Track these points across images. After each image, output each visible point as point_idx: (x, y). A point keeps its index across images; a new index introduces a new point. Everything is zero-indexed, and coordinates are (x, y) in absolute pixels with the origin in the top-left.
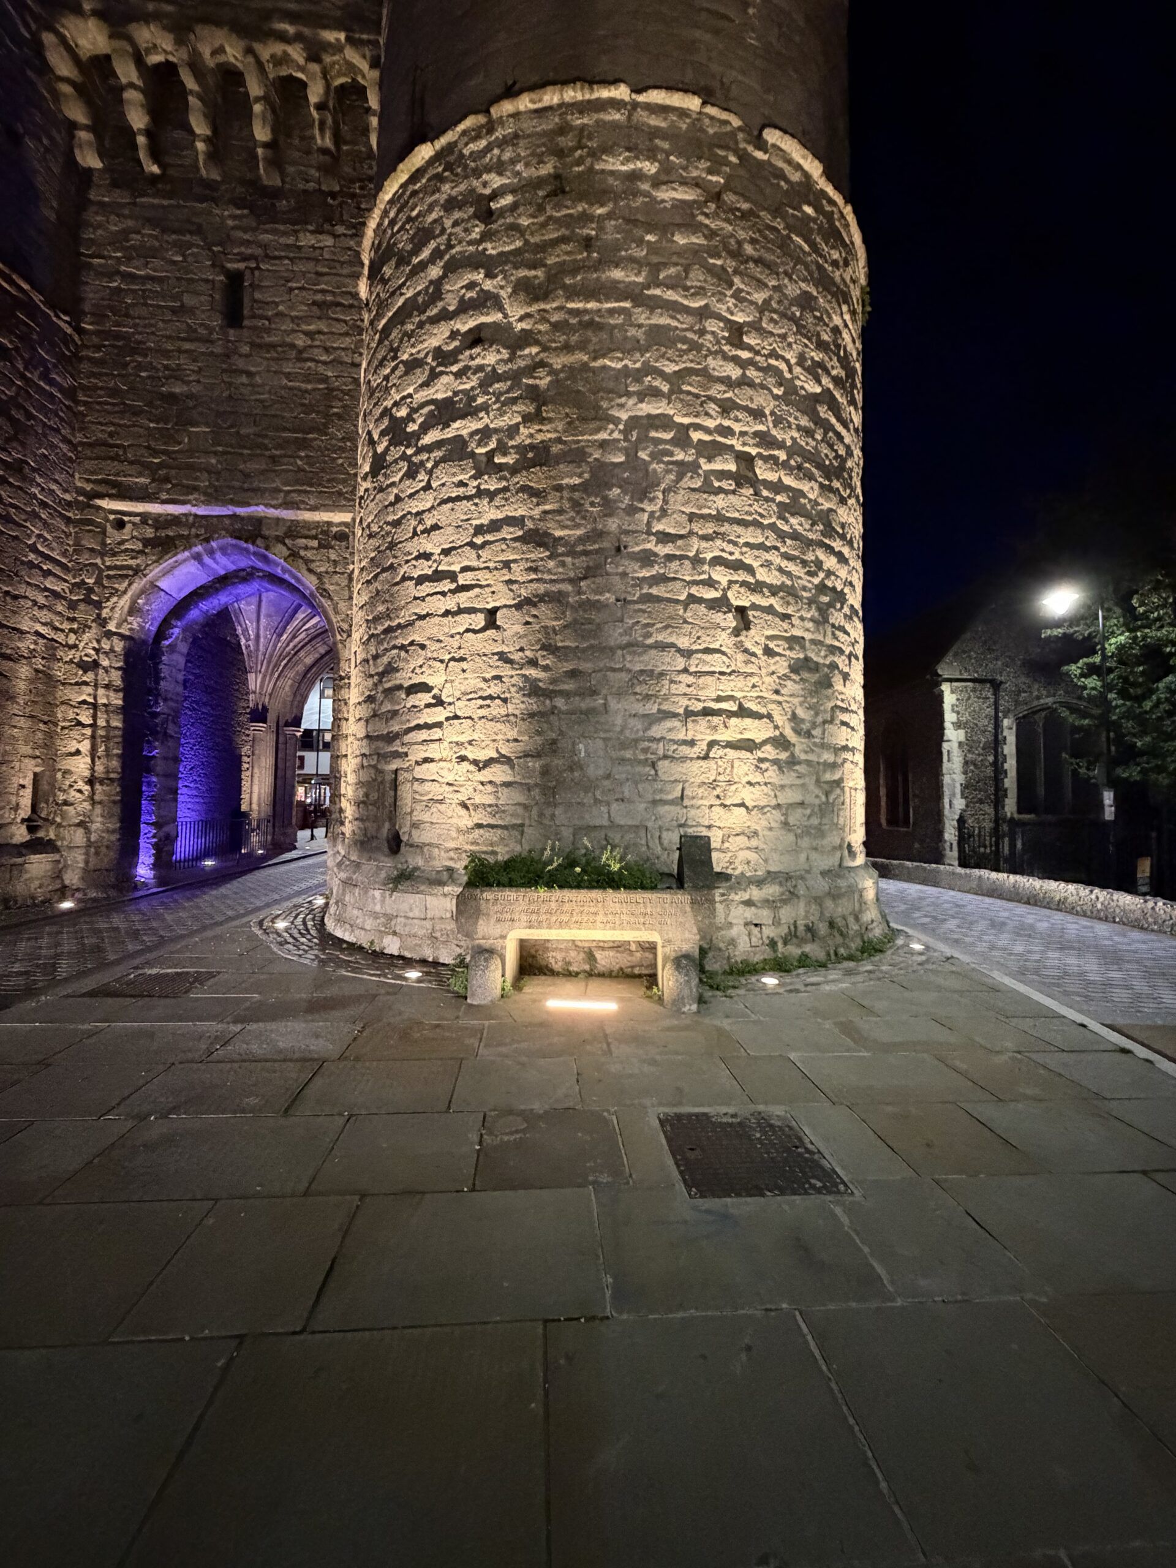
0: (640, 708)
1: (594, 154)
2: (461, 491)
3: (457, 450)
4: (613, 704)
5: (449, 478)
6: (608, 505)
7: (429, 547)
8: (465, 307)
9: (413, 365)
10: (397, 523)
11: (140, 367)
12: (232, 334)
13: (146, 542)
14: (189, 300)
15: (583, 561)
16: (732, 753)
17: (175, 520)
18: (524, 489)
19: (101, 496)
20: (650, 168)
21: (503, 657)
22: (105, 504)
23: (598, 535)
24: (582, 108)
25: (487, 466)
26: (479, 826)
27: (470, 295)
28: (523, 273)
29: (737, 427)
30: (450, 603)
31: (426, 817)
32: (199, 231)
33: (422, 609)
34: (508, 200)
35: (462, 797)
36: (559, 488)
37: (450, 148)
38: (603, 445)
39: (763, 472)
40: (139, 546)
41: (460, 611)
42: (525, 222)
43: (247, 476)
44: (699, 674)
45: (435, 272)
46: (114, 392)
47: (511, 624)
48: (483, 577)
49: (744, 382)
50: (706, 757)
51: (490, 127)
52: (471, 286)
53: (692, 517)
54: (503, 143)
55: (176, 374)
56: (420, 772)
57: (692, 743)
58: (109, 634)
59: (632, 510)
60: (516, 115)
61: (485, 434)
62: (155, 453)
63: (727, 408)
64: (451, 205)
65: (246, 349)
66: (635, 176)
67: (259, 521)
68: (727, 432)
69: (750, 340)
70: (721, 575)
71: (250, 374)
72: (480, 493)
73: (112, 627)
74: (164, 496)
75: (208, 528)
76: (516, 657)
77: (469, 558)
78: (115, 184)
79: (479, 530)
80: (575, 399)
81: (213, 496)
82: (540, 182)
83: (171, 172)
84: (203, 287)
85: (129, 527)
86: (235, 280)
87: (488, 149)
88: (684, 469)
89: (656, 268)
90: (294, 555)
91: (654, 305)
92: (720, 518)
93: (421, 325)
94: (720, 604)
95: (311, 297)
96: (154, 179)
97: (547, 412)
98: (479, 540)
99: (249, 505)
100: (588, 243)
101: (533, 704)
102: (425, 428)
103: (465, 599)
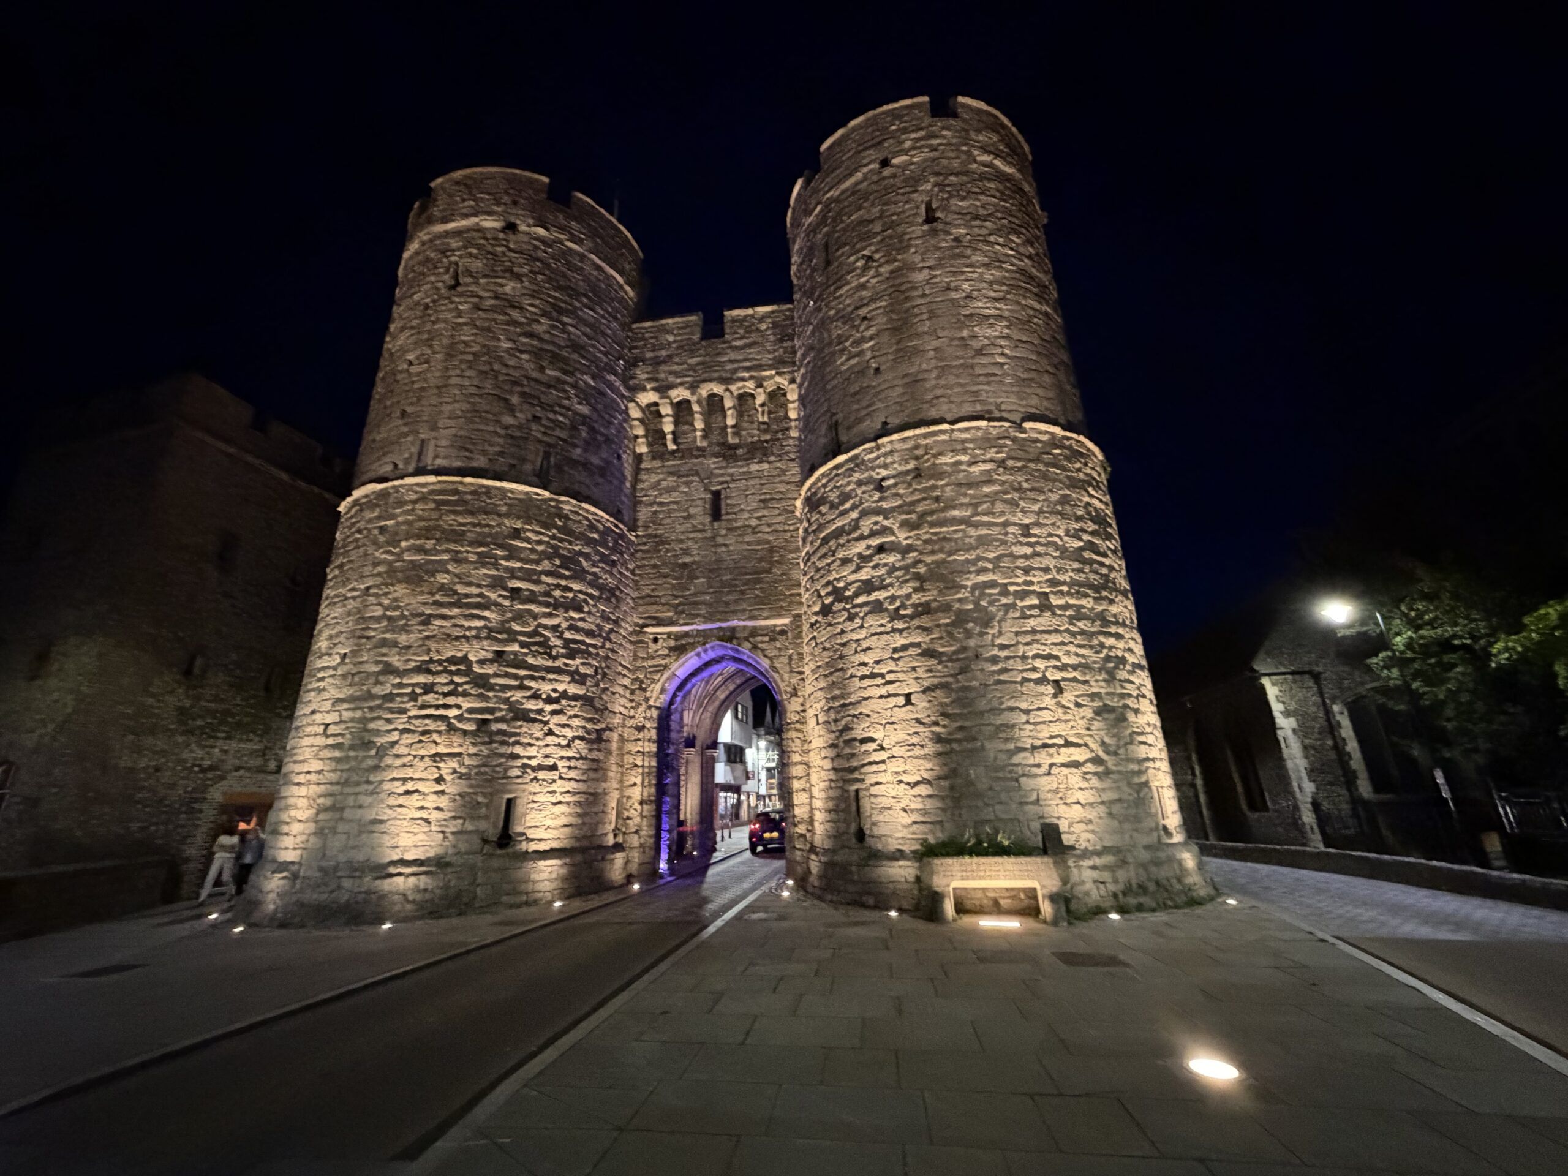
0: (1002, 746)
1: (935, 456)
2: (882, 629)
3: (877, 607)
4: (988, 745)
5: (874, 622)
6: (969, 634)
7: (866, 660)
8: (873, 534)
9: (845, 561)
10: (844, 645)
11: (668, 551)
12: (716, 525)
13: (671, 649)
14: (692, 511)
15: (957, 665)
16: (1065, 771)
17: (686, 634)
18: (919, 627)
19: (647, 626)
20: (964, 458)
21: (918, 721)
22: (649, 630)
23: (964, 649)
24: (925, 436)
25: (895, 616)
26: (915, 823)
27: (875, 528)
28: (904, 517)
29: (1035, 580)
30: (883, 691)
31: (881, 818)
32: (697, 474)
33: (865, 694)
34: (891, 481)
35: (903, 805)
36: (938, 626)
37: (856, 456)
38: (960, 600)
39: (1055, 601)
40: (666, 652)
41: (889, 696)
42: (902, 491)
43: (727, 604)
44: (1035, 724)
45: (854, 515)
46: (655, 566)
47: (921, 702)
48: (901, 676)
49: (1037, 554)
50: (1049, 774)
51: (878, 448)
52: (876, 523)
53: (1017, 634)
54: (885, 455)
55: (686, 552)
56: (874, 790)
57: (1038, 766)
58: (650, 707)
59: (982, 634)
60: (891, 442)
61: (893, 598)
62: (676, 597)
63: (1027, 571)
64: (860, 483)
65: (723, 532)
66: (959, 463)
67: (733, 629)
68: (1031, 583)
69: (1035, 531)
70: (1040, 664)
71: (726, 545)
72: (894, 630)
73: (651, 703)
74: (681, 622)
75: (704, 637)
76: (926, 720)
77: (892, 666)
78: (654, 458)
79: (895, 650)
80: (942, 578)
81: (708, 619)
82: (908, 472)
83: (682, 446)
84: (699, 503)
85: (661, 641)
86: (717, 495)
87: (878, 457)
88: (1008, 607)
89: (976, 506)
90: (755, 647)
91: (977, 525)
92: (1034, 632)
93: (849, 541)
94: (1043, 680)
95: (758, 498)
96: (674, 451)
97: (926, 586)
98: (896, 656)
99: (727, 620)
100: (937, 499)
101: (939, 748)
102: (857, 595)
103: (891, 689)
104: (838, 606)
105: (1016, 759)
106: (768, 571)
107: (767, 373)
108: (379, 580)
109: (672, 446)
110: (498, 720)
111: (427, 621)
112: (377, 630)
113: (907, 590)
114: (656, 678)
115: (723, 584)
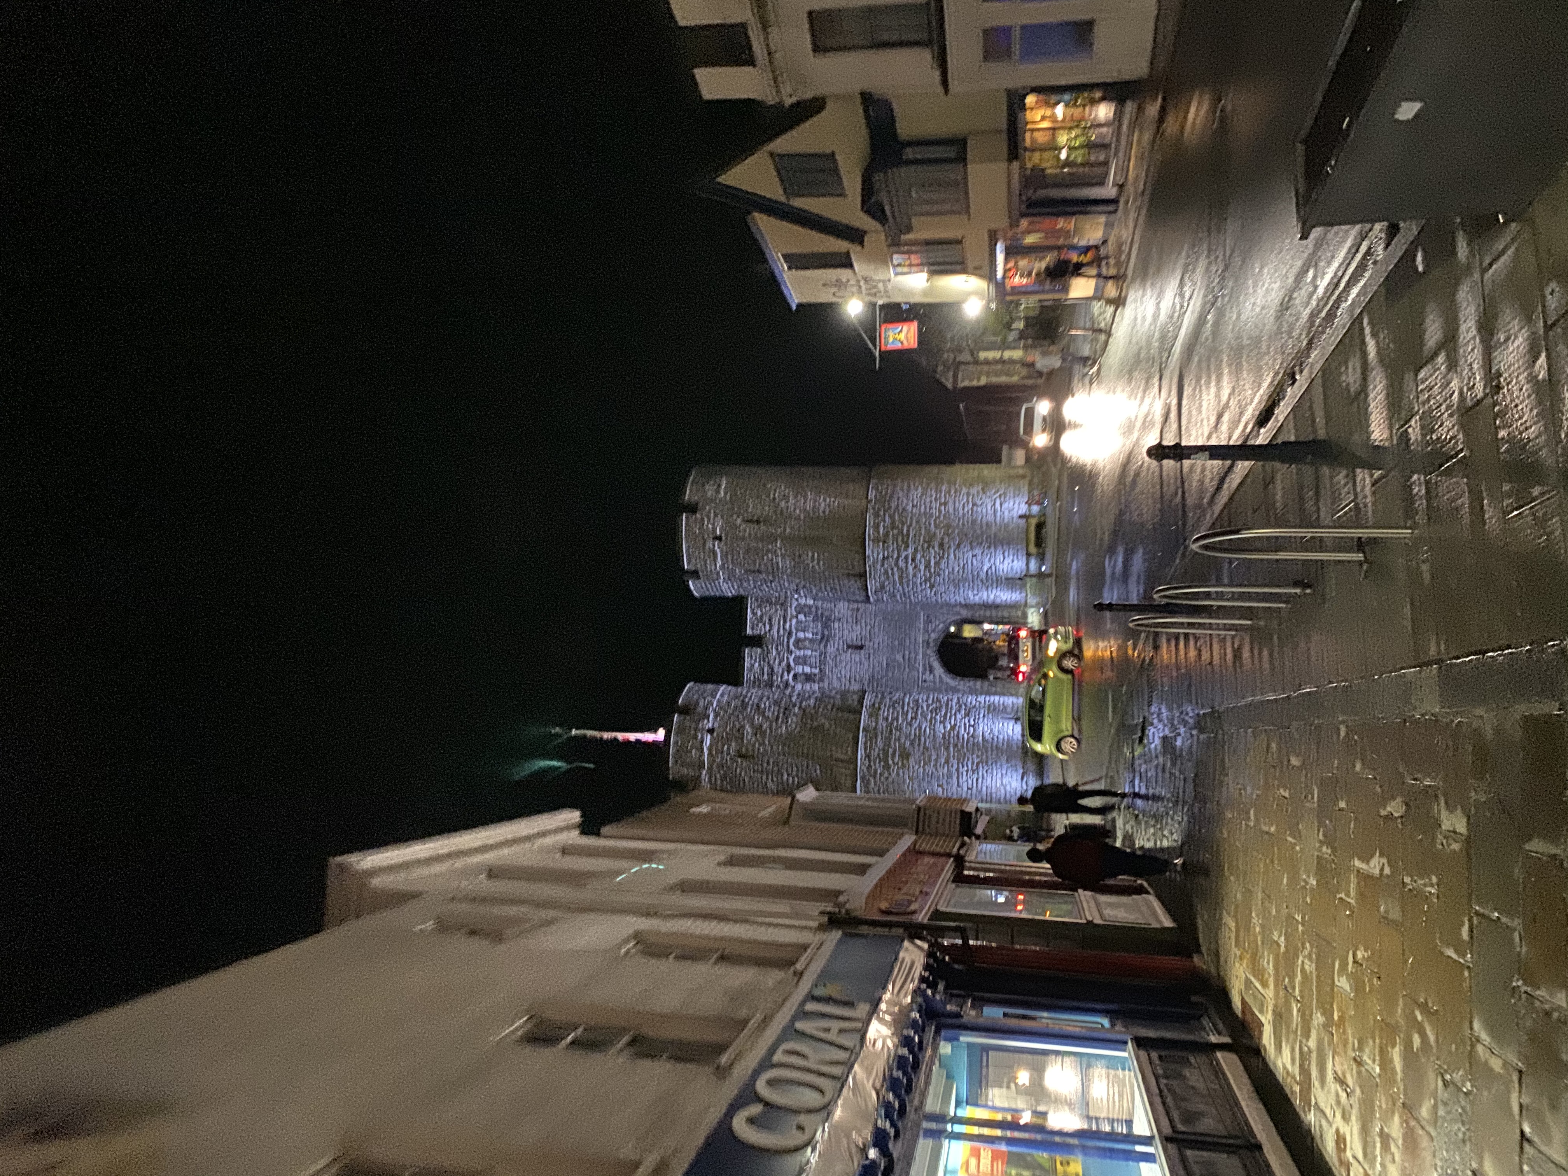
0: (994, 526)
1: (879, 535)
2: (946, 562)
4: (993, 531)
5: (942, 566)
6: (953, 532)
7: (957, 570)
11: (878, 673)
12: (867, 647)
14: (857, 660)
15: (964, 537)
16: (1003, 507)
18: (948, 549)
20: (882, 524)
21: (982, 553)
23: (958, 534)
24: (869, 537)
27: (904, 561)
28: (902, 549)
30: (970, 564)
32: (835, 657)
33: (970, 571)
34: (886, 553)
35: (1011, 560)
36: (948, 541)
37: (870, 565)
38: (940, 532)
39: (943, 500)
41: (972, 562)
42: (891, 549)
44: (987, 514)
45: (895, 569)
47: (976, 551)
48: (965, 557)
49: (924, 503)
51: (869, 556)
52: (902, 560)
53: (954, 515)
54: (873, 554)
55: (880, 664)
56: (1005, 572)
57: (1001, 516)
59: (953, 527)
60: (868, 550)
61: (935, 557)
63: (931, 508)
64: (883, 565)
65: (871, 644)
66: (883, 526)
68: (935, 507)
69: (915, 503)
70: (966, 510)
71: (879, 643)
72: (947, 558)
76: (982, 551)
77: (961, 559)
78: (823, 681)
79: (955, 558)
80: (931, 538)
82: (883, 546)
83: (819, 665)
84: (853, 656)
86: (849, 647)
87: (873, 557)
88: (944, 517)
89: (903, 523)
92: (954, 509)
93: (906, 573)
94: (972, 509)
96: (821, 668)
97: (932, 544)
98: (957, 559)
100: (897, 536)
101: (992, 547)
102: (930, 572)
104: (932, 580)
105: (998, 522)
106: (896, 621)
107: (788, 612)
108: (906, 771)
109: (817, 671)
110: (969, 721)
111: (926, 749)
112: (930, 769)
113: (933, 551)
114: (945, 681)
115: (900, 644)
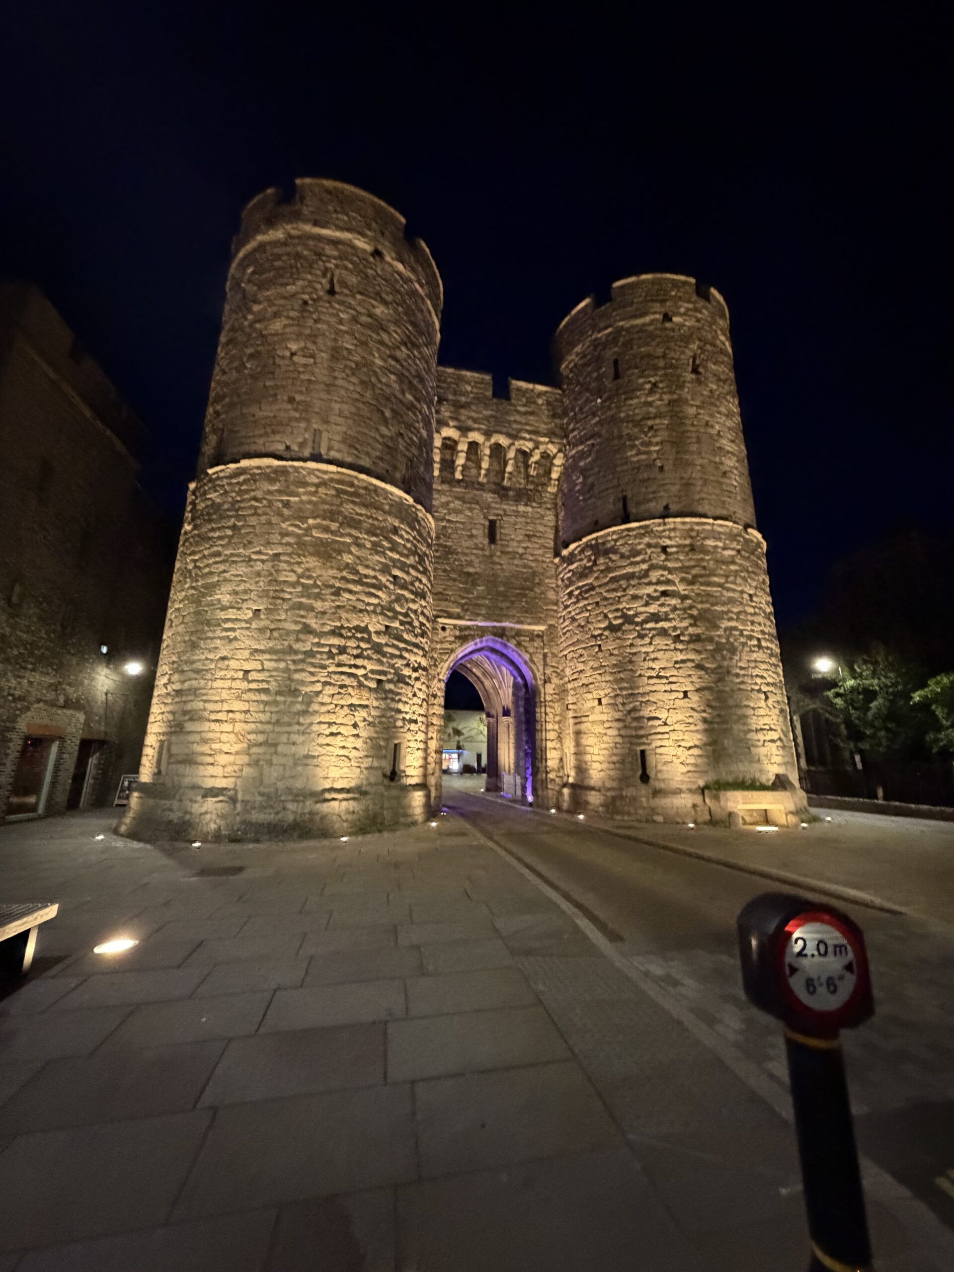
0: (742, 727)
1: (704, 538)
2: (667, 647)
3: (664, 632)
4: (735, 727)
5: (659, 642)
6: (724, 658)
7: (654, 666)
8: (659, 582)
9: (635, 597)
10: (635, 654)
11: (455, 560)
12: (493, 546)
13: (456, 637)
14: (474, 532)
15: (716, 676)
16: (770, 744)
17: (468, 628)
18: (694, 649)
19: (440, 617)
20: (720, 544)
21: (692, 709)
22: (440, 620)
23: (720, 667)
24: (698, 524)
25: (677, 639)
26: (689, 771)
27: (662, 578)
28: (684, 575)
29: (756, 629)
30: (668, 688)
31: (665, 768)
32: (477, 503)
33: (653, 688)
34: (674, 550)
35: (681, 760)
36: (706, 650)
37: (647, 526)
38: (719, 636)
39: (764, 644)
40: (452, 639)
41: (672, 691)
42: (682, 558)
43: (502, 609)
44: (758, 716)
45: (644, 566)
46: (445, 570)
47: (694, 697)
48: (681, 680)
49: (755, 614)
50: (763, 745)
51: (665, 524)
52: (662, 575)
53: (748, 661)
54: (670, 530)
55: (470, 564)
56: (659, 751)
57: (759, 741)
58: (440, 680)
59: (731, 659)
60: (675, 523)
61: (675, 628)
62: (463, 598)
63: (753, 623)
64: (649, 545)
65: (498, 554)
66: (716, 547)
67: (504, 629)
68: (753, 631)
69: (755, 599)
70: (759, 681)
71: (501, 564)
72: (676, 649)
74: (467, 617)
75: (483, 631)
76: (698, 709)
77: (675, 673)
78: (443, 482)
79: (676, 662)
80: (709, 621)
81: (487, 618)
82: (685, 546)
83: (466, 478)
84: (479, 526)
85: (448, 631)
86: (492, 524)
87: (664, 531)
88: (744, 644)
89: (727, 577)
90: (519, 644)
91: (728, 590)
92: (756, 661)
93: (639, 584)
94: (759, 691)
95: (524, 532)
96: (459, 481)
97: (699, 623)
98: (677, 666)
99: (501, 621)
100: (704, 568)
101: (706, 726)
102: (646, 621)
103: (674, 687)
104: (626, 627)
105: (749, 736)
106: (532, 590)
107: (542, 439)
108: (289, 550)
109: (458, 476)
110: (389, 681)
111: (337, 592)
112: (292, 594)
113: (685, 624)
114: (445, 657)
115: (499, 594)
